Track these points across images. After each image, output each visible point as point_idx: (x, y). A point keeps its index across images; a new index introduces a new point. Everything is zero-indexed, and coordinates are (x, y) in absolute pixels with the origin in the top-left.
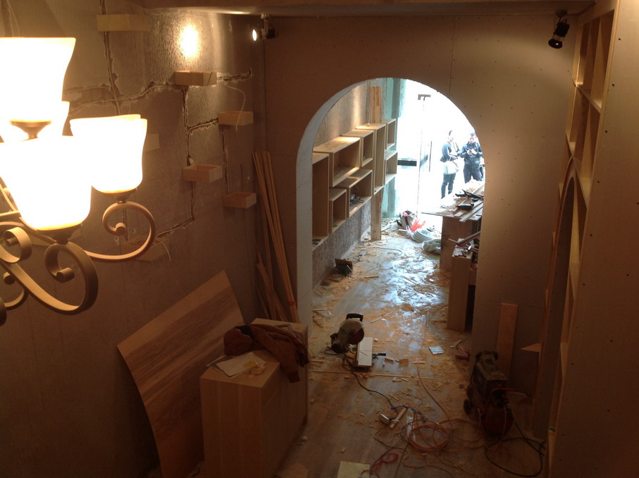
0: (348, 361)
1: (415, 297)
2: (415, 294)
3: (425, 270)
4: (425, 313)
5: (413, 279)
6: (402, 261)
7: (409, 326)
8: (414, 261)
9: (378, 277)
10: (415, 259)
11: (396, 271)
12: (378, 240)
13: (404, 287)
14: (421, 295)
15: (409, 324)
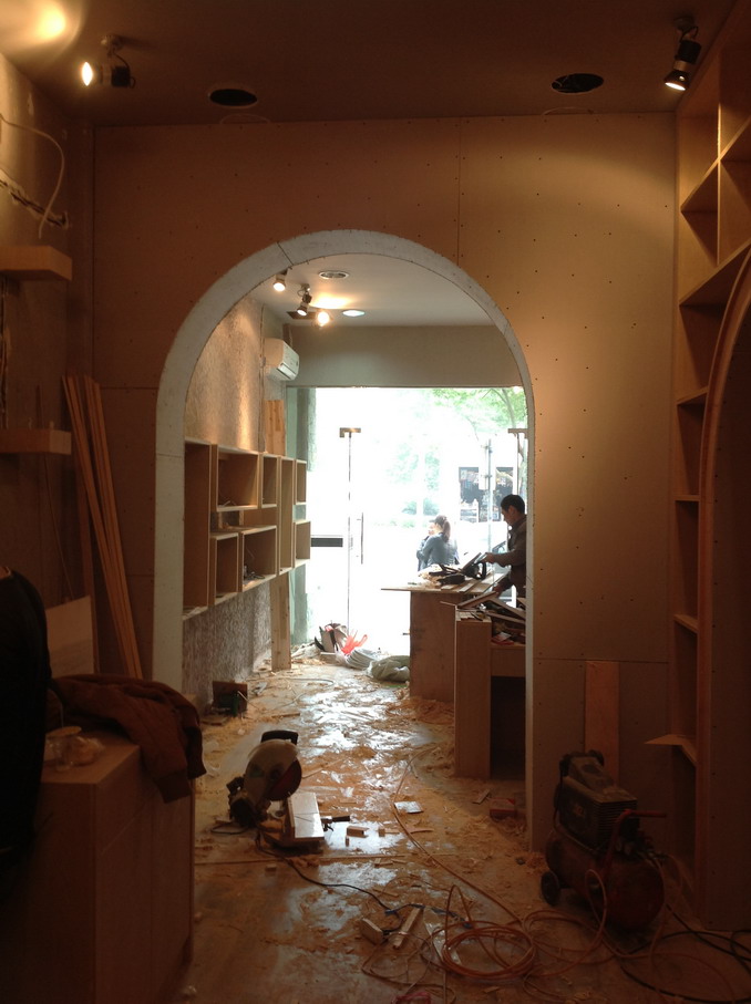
0: (268, 839)
1: (379, 737)
2: (377, 734)
3: (382, 702)
4: (405, 757)
5: (364, 714)
6: (336, 693)
7: (380, 778)
8: (359, 692)
9: (299, 715)
10: (361, 689)
11: (330, 706)
12: (286, 669)
13: (352, 725)
14: (389, 734)
15: (378, 776)
